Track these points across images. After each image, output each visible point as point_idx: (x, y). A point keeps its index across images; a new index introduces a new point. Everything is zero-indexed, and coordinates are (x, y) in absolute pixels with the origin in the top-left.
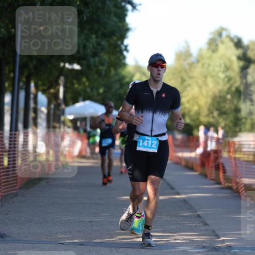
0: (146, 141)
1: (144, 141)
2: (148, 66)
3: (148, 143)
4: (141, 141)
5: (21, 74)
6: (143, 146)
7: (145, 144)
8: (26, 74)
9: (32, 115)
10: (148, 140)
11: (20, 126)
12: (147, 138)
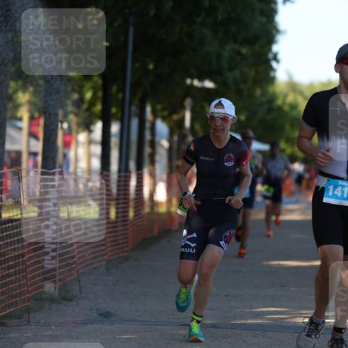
0: (340, 188)
1: (335, 187)
2: (335, 65)
3: (343, 192)
4: (331, 188)
5: (133, 94)
6: (335, 196)
7: (338, 192)
9: (147, 150)
10: (343, 186)
11: (132, 165)
12: (340, 182)
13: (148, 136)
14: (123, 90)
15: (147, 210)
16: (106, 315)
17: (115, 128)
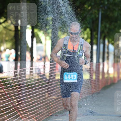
8: (103, 35)
9: (106, 55)
11: (101, 60)
13: (106, 50)
14: (97, 34)
15: (106, 76)
16: (92, 112)
17: (95, 47)
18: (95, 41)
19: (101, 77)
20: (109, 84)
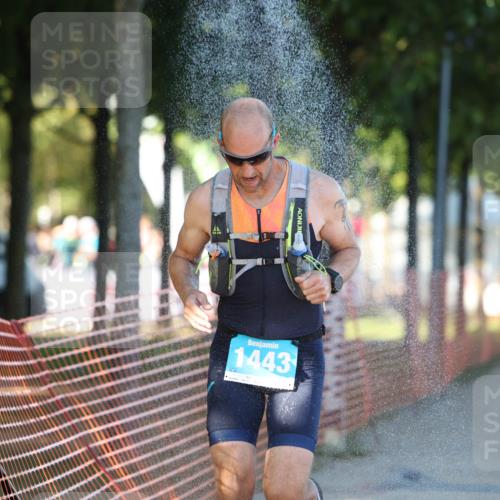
8: (460, 156)
18: (424, 181)
19: (450, 331)
20: (484, 358)
